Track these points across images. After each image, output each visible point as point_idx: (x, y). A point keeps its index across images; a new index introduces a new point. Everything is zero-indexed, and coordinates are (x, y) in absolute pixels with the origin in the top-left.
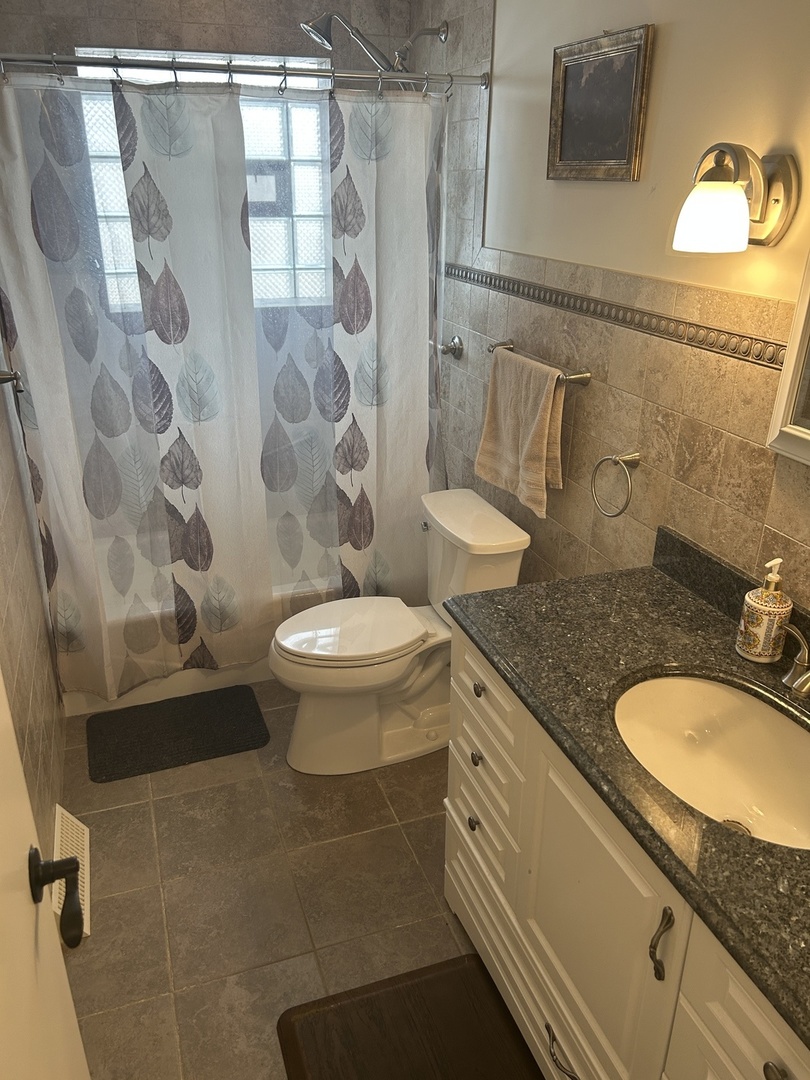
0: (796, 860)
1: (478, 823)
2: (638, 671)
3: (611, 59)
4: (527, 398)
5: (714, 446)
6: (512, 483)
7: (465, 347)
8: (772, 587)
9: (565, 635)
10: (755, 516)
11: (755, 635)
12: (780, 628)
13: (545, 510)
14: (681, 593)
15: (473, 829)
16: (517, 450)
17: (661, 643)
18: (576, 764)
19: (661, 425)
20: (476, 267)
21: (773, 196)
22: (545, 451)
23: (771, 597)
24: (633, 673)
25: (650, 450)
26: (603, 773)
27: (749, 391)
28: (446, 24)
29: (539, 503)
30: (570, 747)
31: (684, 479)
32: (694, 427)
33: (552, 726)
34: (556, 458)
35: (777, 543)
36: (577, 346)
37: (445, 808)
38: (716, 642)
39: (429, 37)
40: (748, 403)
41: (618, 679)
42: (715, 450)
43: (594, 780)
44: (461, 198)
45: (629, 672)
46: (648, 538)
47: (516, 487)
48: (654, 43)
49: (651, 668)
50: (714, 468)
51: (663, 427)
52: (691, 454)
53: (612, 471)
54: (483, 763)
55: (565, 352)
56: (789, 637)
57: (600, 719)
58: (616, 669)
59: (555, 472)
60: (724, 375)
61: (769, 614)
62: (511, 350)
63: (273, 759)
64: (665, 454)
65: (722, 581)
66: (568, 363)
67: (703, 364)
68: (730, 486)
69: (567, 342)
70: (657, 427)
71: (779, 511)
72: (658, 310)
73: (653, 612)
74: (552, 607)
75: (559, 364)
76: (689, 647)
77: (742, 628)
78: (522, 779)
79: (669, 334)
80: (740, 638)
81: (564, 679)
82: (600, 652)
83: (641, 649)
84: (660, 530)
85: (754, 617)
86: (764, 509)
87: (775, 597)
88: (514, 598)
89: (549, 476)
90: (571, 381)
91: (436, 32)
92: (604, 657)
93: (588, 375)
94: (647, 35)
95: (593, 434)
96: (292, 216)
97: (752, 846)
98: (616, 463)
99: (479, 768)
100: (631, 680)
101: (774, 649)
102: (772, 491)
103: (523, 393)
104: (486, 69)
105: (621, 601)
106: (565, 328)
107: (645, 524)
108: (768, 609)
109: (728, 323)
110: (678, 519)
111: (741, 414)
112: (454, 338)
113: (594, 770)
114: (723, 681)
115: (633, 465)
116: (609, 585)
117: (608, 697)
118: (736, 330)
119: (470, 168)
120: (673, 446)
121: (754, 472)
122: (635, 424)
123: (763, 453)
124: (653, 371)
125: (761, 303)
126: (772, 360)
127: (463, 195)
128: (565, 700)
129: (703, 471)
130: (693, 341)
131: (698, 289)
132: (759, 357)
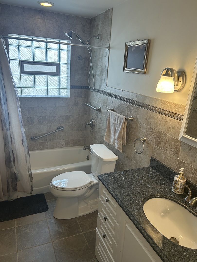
0: (194, 253)
1: (105, 236)
2: (148, 196)
3: (139, 46)
4: (118, 123)
5: (165, 138)
6: (113, 143)
7: (102, 109)
8: (181, 175)
9: (129, 186)
10: (176, 156)
11: (177, 187)
12: (184, 185)
13: (122, 150)
14: (157, 174)
15: (104, 237)
16: (115, 135)
17: (153, 188)
18: (134, 224)
19: (151, 132)
20: (105, 91)
21: (180, 80)
22: (122, 136)
23: (181, 177)
24: (147, 197)
25: (149, 138)
26: (142, 227)
27: (174, 125)
28: (99, 35)
29: (120, 149)
30: (133, 219)
31: (157, 145)
32: (160, 133)
33: (128, 213)
34: (125, 138)
35: (182, 163)
36: (130, 111)
37: (96, 231)
38: (167, 188)
39: (94, 37)
40: (174, 128)
41: (144, 198)
42: (165, 139)
43: (140, 229)
44: (101, 74)
45: (146, 197)
46: (148, 159)
47: (115, 144)
48: (150, 43)
49: (152, 195)
50: (165, 143)
51: (152, 132)
52: (159, 140)
53: (139, 142)
54: (107, 220)
55: (127, 112)
56: (185, 188)
57: (140, 211)
58: (143, 196)
59: (124, 141)
60: (168, 121)
61: (181, 182)
62: (113, 111)
63: (49, 214)
64: (152, 139)
65: (168, 172)
66: (128, 115)
67: (162, 118)
68: (169, 148)
69: (127, 110)
70: (150, 132)
71: (182, 155)
72: (151, 104)
73: (151, 179)
74: (125, 178)
75: (125, 115)
76: (160, 189)
77: (174, 185)
78: (118, 225)
79: (153, 110)
80: (173, 188)
81: (130, 199)
82: (139, 191)
83: (149, 190)
84: (151, 158)
85: (177, 183)
86: (178, 154)
87: (182, 178)
88: (116, 175)
89: (123, 142)
90: (129, 120)
91: (97, 37)
92: (139, 192)
93: (133, 118)
94: (148, 41)
95: (134, 133)
96: (60, 76)
97: (182, 249)
98: (140, 140)
99: (106, 221)
100: (147, 199)
101: (182, 191)
102: (180, 150)
103: (117, 122)
104: (109, 46)
105: (142, 176)
106: (127, 107)
107: (147, 156)
108: (180, 181)
109: (168, 109)
110: (156, 155)
111: (172, 131)
112: (99, 107)
113: (139, 226)
114: (170, 199)
115: (144, 141)
116: (139, 172)
117: (142, 204)
118: (170, 111)
119: (104, 68)
120: (155, 137)
121: (175, 145)
122: (145, 131)
123: (178, 141)
124: (149, 119)
125: (177, 105)
126: (180, 118)
127: (102, 74)
128: (131, 205)
129: (162, 144)
130: (159, 112)
131: (161, 100)
132: (176, 117)
